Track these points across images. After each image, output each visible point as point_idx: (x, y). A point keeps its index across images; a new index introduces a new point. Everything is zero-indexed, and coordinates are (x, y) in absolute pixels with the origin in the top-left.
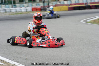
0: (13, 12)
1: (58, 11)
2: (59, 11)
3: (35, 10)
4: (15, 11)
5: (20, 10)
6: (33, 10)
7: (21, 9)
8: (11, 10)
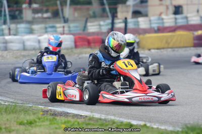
0: (15, 48)
1: (158, 49)
2: (163, 48)
3: (86, 43)
4: (20, 46)
5: (36, 45)
6: (78, 44)
7: (39, 42)
8: (6, 42)
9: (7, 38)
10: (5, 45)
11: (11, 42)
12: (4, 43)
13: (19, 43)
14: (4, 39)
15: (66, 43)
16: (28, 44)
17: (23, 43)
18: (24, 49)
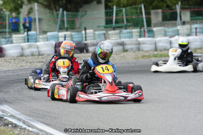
9: (140, 39)
10: (138, 46)
11: (144, 44)
12: (136, 44)
13: (152, 44)
14: (137, 40)
15: (196, 43)
16: (160, 45)
17: (155, 44)
18: (156, 49)
